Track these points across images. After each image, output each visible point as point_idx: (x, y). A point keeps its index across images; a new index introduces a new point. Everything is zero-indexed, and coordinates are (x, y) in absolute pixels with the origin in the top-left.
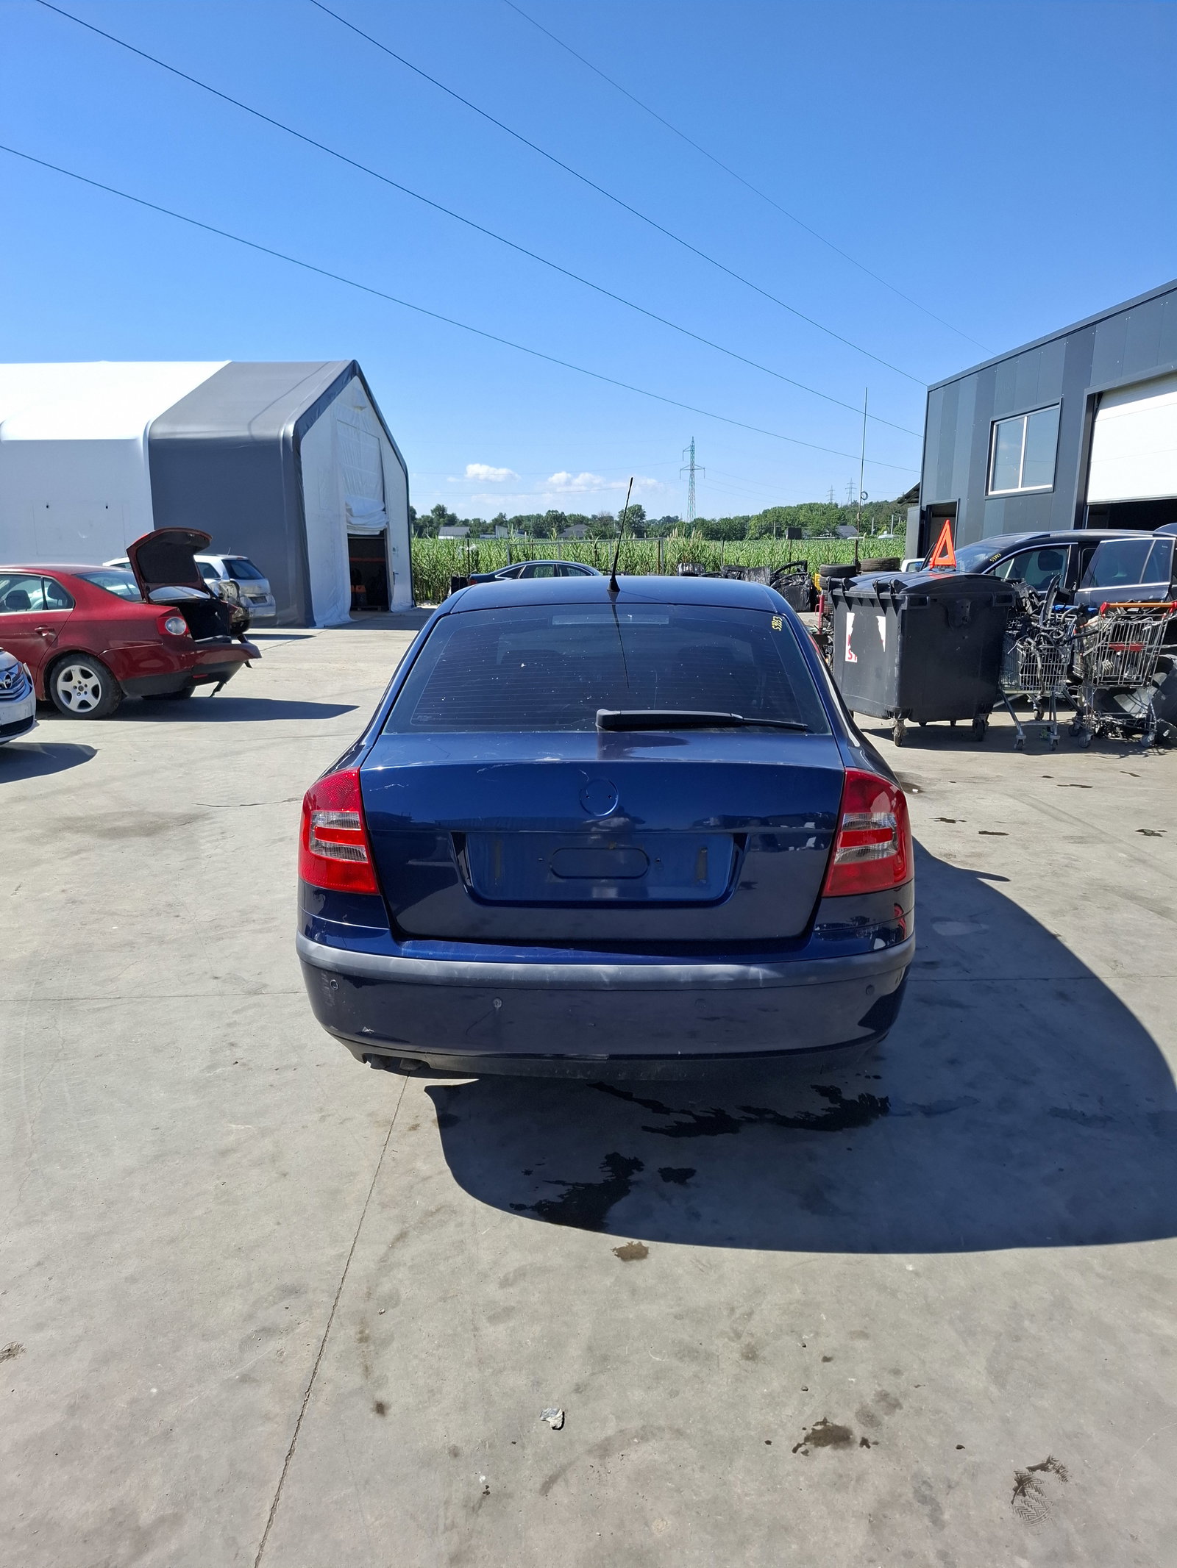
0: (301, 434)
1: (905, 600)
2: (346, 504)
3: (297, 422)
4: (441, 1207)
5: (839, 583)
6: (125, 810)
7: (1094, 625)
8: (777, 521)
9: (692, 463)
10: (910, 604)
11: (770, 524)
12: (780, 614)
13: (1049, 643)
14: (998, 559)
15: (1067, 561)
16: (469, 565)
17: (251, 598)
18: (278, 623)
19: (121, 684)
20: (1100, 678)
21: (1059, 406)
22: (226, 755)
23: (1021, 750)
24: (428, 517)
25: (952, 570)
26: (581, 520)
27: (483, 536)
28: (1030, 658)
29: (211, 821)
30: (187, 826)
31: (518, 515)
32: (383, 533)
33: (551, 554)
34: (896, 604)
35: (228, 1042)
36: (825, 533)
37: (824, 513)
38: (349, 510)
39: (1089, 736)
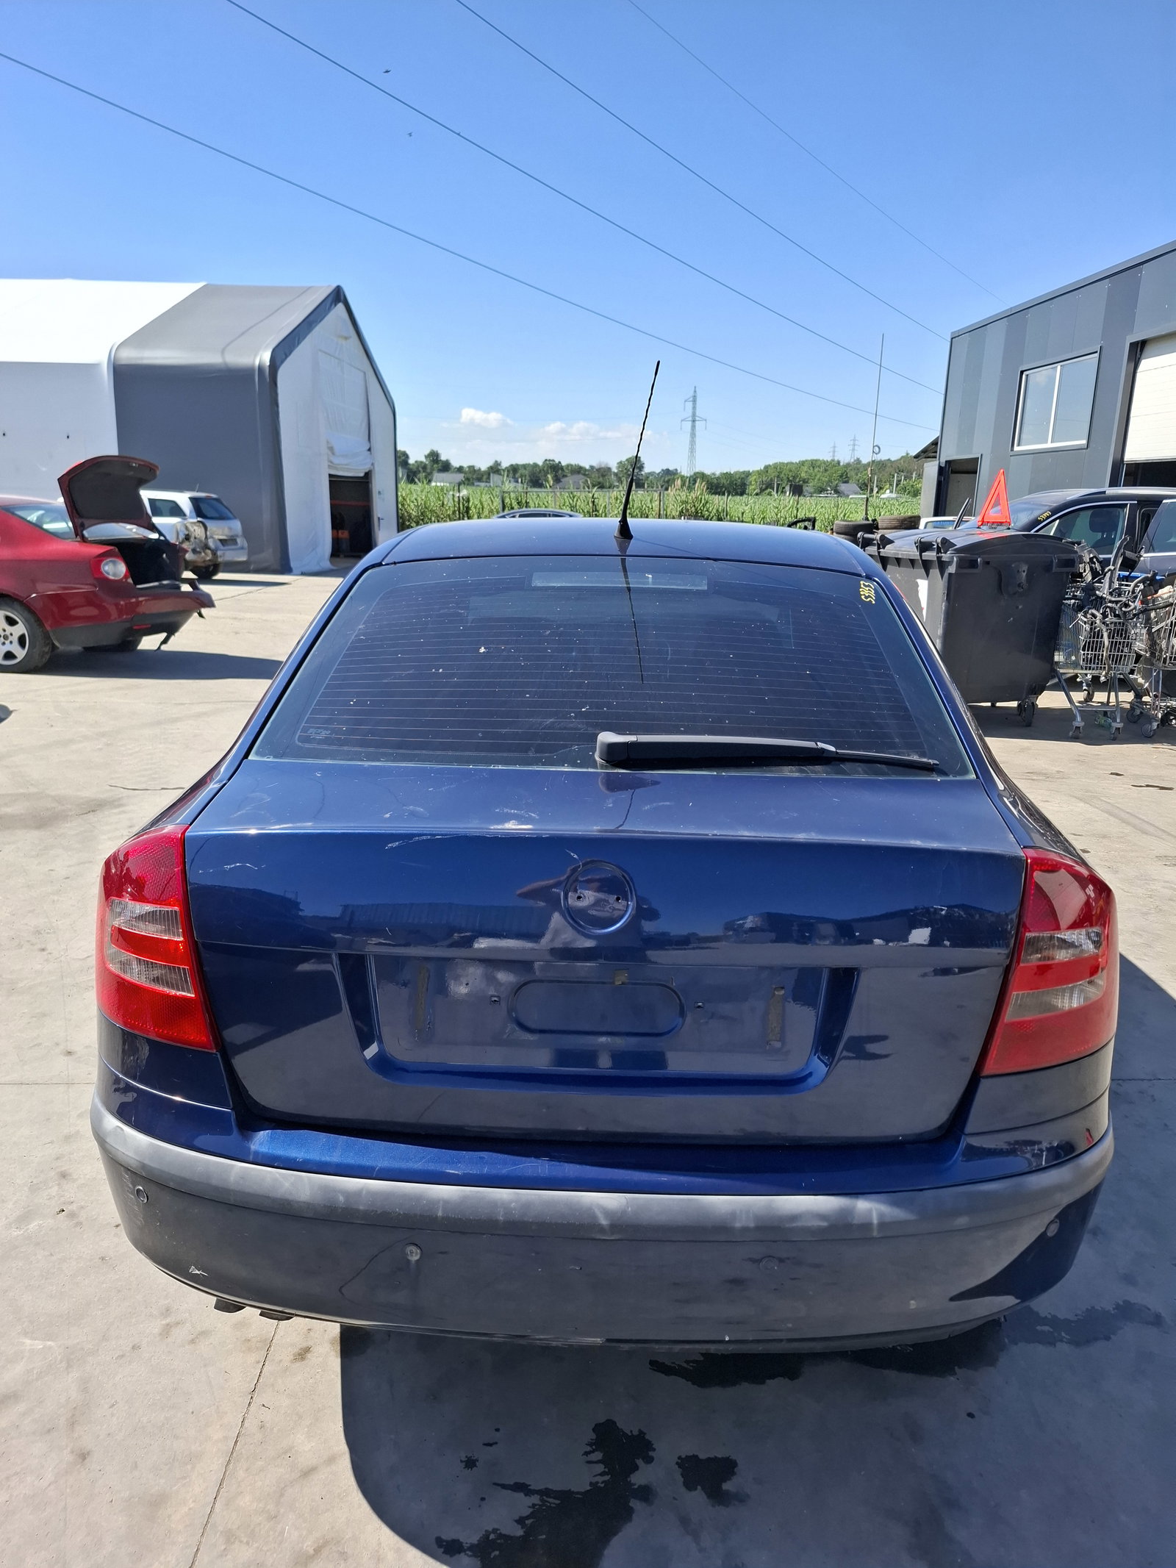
0: (278, 364)
1: (953, 562)
2: (328, 442)
3: (274, 351)
4: (326, 1543)
5: (873, 540)
6: (22, 791)
7: (1165, 596)
8: (778, 477)
9: (694, 415)
10: (959, 566)
11: (771, 480)
12: (869, 578)
13: (1116, 616)
14: (1048, 518)
15: (1123, 523)
16: (459, 512)
17: (221, 540)
18: (252, 568)
19: (51, 634)
20: (1171, 658)
21: (1097, 355)
22: (159, 723)
23: (1077, 738)
24: (422, 462)
25: (1005, 528)
26: (578, 470)
27: (478, 483)
28: (1094, 633)
29: (121, 809)
30: (91, 816)
31: (514, 463)
32: (368, 475)
33: (546, 503)
34: (942, 565)
35: (59, 1170)
36: (827, 490)
37: (826, 470)
38: (331, 449)
39: (1155, 725)
